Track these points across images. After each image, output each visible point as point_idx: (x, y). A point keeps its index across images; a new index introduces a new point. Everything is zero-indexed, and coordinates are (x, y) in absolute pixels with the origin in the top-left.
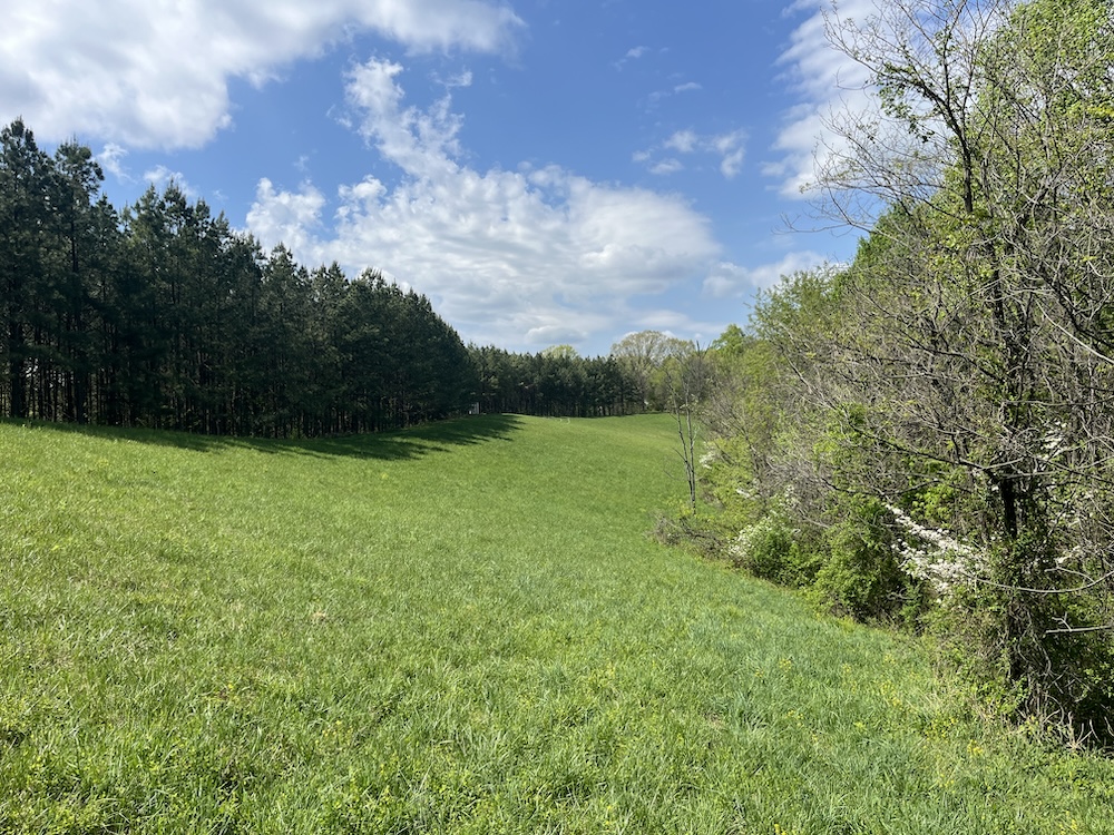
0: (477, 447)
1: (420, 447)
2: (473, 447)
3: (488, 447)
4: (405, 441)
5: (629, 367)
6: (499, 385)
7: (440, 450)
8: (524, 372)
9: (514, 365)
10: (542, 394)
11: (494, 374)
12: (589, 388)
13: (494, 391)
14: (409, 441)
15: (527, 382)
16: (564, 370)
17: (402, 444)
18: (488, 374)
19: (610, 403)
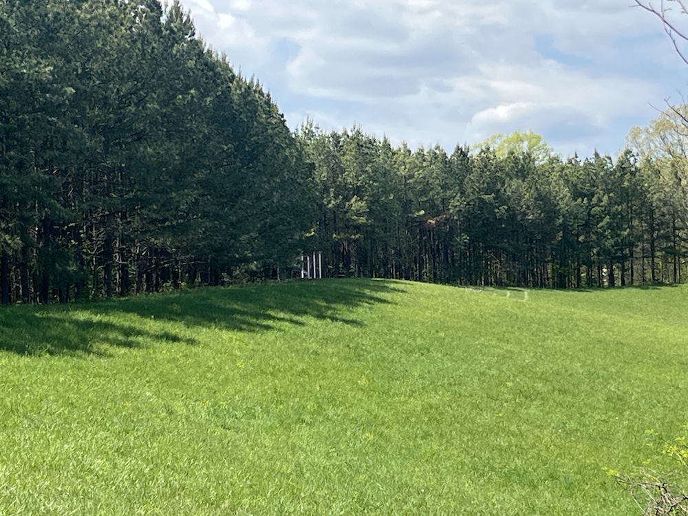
5: (667, 177)
6: (369, 215)
7: (175, 339)
8: (426, 187)
9: (403, 172)
10: (466, 237)
11: (358, 191)
12: (575, 226)
13: (358, 228)
14: (105, 319)
15: (433, 209)
16: (516, 183)
18: (347, 192)
19: (624, 258)
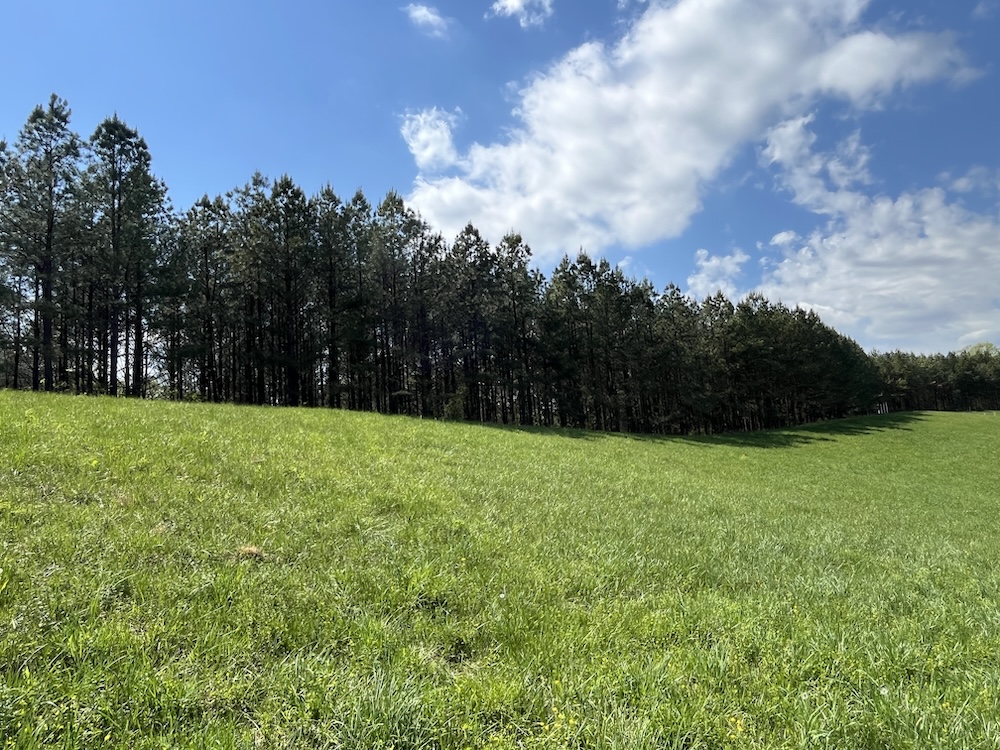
0: (870, 437)
1: (806, 438)
2: (864, 437)
3: (881, 436)
4: (792, 433)
6: (908, 385)
7: (827, 440)
8: (935, 371)
9: (922, 366)
10: (959, 391)
11: (902, 376)
13: (903, 391)
14: (796, 433)
15: (939, 380)
16: (982, 365)
17: (789, 436)
18: (895, 377)
